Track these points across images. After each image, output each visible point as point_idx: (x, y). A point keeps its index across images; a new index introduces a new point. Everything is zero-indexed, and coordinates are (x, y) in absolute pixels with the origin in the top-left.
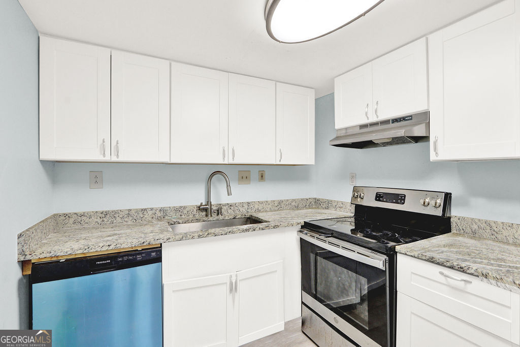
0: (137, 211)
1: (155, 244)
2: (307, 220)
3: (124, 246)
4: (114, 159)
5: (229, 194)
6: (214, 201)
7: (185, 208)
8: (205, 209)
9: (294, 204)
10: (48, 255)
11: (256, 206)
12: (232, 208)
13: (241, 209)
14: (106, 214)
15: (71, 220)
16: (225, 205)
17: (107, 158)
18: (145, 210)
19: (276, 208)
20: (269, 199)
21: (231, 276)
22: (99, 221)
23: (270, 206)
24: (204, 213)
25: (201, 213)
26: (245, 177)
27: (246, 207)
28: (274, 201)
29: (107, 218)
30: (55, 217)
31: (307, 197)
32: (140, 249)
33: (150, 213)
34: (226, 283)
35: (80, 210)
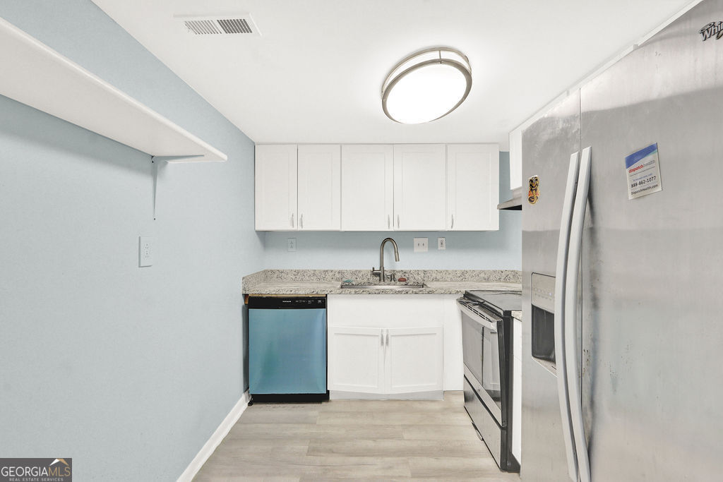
0: (320, 272)
1: (322, 294)
2: (468, 290)
3: (300, 292)
4: (300, 229)
5: (397, 259)
6: (387, 267)
7: (360, 271)
8: (379, 275)
9: (482, 275)
10: (257, 292)
11: (434, 275)
12: (407, 275)
13: (417, 277)
14: (298, 272)
15: (276, 275)
16: (399, 272)
17: (295, 228)
18: (327, 271)
19: (459, 279)
20: (451, 269)
21: (382, 331)
22: (294, 277)
23: (451, 276)
24: (378, 278)
25: (375, 278)
26: (421, 244)
27: (422, 275)
28: (456, 271)
29: (299, 275)
30: (265, 272)
31: (503, 269)
32: (311, 296)
33: (331, 274)
34: (378, 336)
35: (281, 268)
